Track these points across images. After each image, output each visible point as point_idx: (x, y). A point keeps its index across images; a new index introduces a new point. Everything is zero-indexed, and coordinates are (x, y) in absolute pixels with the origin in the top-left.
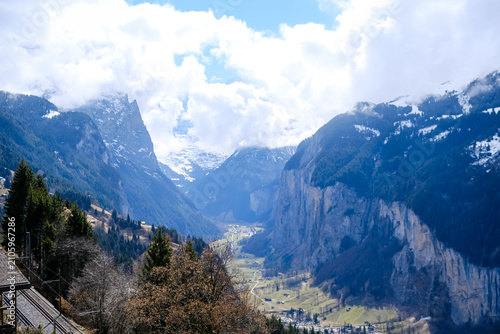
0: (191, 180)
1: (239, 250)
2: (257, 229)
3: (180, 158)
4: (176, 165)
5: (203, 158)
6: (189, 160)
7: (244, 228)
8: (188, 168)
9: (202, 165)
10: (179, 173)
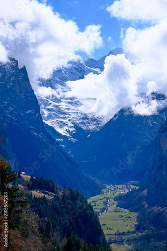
0: (74, 140)
1: (115, 205)
2: (133, 187)
3: (64, 121)
4: (61, 127)
5: (85, 121)
6: (73, 123)
7: (120, 186)
8: (71, 130)
9: (84, 128)
10: (64, 134)
